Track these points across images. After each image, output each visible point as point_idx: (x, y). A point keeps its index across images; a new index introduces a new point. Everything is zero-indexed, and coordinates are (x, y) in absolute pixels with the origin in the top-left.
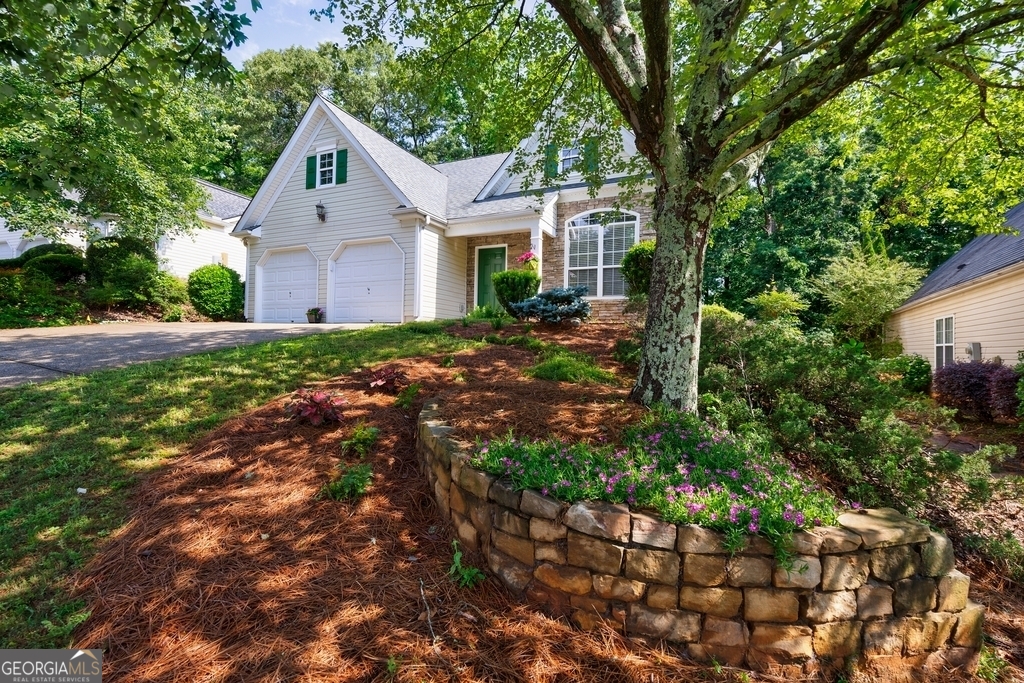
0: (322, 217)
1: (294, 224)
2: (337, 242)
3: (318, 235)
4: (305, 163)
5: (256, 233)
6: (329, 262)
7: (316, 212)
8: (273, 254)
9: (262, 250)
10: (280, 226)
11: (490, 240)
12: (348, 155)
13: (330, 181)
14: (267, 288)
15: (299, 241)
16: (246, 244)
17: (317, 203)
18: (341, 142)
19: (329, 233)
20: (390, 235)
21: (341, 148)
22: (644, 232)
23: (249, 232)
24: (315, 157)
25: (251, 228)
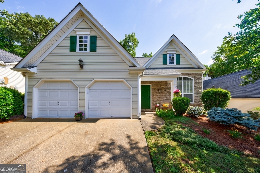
0: (82, 66)
1: (61, 68)
2: (92, 79)
3: (78, 75)
4: (69, 39)
5: (32, 70)
6: (86, 89)
7: (78, 63)
8: (45, 82)
9: (37, 80)
10: (51, 68)
11: (145, 82)
12: (97, 39)
13: (86, 49)
14: (41, 100)
15: (65, 77)
16: (24, 75)
17: (79, 59)
18: (92, 32)
19: (86, 75)
20: (123, 79)
21: (93, 34)
22: (195, 84)
23: (28, 69)
24: (75, 37)
25: (30, 67)
